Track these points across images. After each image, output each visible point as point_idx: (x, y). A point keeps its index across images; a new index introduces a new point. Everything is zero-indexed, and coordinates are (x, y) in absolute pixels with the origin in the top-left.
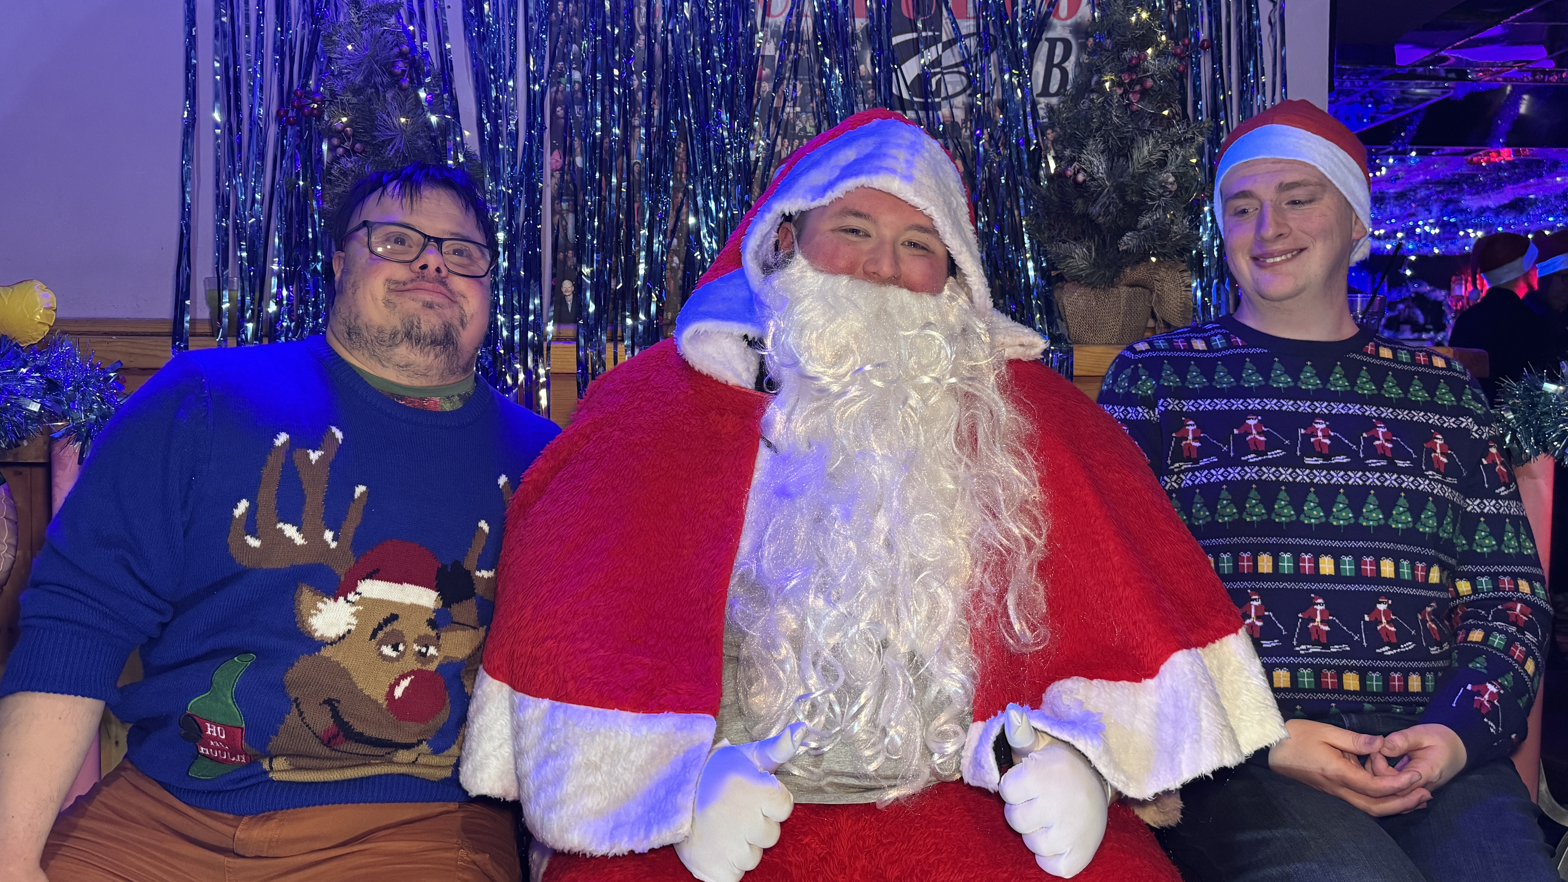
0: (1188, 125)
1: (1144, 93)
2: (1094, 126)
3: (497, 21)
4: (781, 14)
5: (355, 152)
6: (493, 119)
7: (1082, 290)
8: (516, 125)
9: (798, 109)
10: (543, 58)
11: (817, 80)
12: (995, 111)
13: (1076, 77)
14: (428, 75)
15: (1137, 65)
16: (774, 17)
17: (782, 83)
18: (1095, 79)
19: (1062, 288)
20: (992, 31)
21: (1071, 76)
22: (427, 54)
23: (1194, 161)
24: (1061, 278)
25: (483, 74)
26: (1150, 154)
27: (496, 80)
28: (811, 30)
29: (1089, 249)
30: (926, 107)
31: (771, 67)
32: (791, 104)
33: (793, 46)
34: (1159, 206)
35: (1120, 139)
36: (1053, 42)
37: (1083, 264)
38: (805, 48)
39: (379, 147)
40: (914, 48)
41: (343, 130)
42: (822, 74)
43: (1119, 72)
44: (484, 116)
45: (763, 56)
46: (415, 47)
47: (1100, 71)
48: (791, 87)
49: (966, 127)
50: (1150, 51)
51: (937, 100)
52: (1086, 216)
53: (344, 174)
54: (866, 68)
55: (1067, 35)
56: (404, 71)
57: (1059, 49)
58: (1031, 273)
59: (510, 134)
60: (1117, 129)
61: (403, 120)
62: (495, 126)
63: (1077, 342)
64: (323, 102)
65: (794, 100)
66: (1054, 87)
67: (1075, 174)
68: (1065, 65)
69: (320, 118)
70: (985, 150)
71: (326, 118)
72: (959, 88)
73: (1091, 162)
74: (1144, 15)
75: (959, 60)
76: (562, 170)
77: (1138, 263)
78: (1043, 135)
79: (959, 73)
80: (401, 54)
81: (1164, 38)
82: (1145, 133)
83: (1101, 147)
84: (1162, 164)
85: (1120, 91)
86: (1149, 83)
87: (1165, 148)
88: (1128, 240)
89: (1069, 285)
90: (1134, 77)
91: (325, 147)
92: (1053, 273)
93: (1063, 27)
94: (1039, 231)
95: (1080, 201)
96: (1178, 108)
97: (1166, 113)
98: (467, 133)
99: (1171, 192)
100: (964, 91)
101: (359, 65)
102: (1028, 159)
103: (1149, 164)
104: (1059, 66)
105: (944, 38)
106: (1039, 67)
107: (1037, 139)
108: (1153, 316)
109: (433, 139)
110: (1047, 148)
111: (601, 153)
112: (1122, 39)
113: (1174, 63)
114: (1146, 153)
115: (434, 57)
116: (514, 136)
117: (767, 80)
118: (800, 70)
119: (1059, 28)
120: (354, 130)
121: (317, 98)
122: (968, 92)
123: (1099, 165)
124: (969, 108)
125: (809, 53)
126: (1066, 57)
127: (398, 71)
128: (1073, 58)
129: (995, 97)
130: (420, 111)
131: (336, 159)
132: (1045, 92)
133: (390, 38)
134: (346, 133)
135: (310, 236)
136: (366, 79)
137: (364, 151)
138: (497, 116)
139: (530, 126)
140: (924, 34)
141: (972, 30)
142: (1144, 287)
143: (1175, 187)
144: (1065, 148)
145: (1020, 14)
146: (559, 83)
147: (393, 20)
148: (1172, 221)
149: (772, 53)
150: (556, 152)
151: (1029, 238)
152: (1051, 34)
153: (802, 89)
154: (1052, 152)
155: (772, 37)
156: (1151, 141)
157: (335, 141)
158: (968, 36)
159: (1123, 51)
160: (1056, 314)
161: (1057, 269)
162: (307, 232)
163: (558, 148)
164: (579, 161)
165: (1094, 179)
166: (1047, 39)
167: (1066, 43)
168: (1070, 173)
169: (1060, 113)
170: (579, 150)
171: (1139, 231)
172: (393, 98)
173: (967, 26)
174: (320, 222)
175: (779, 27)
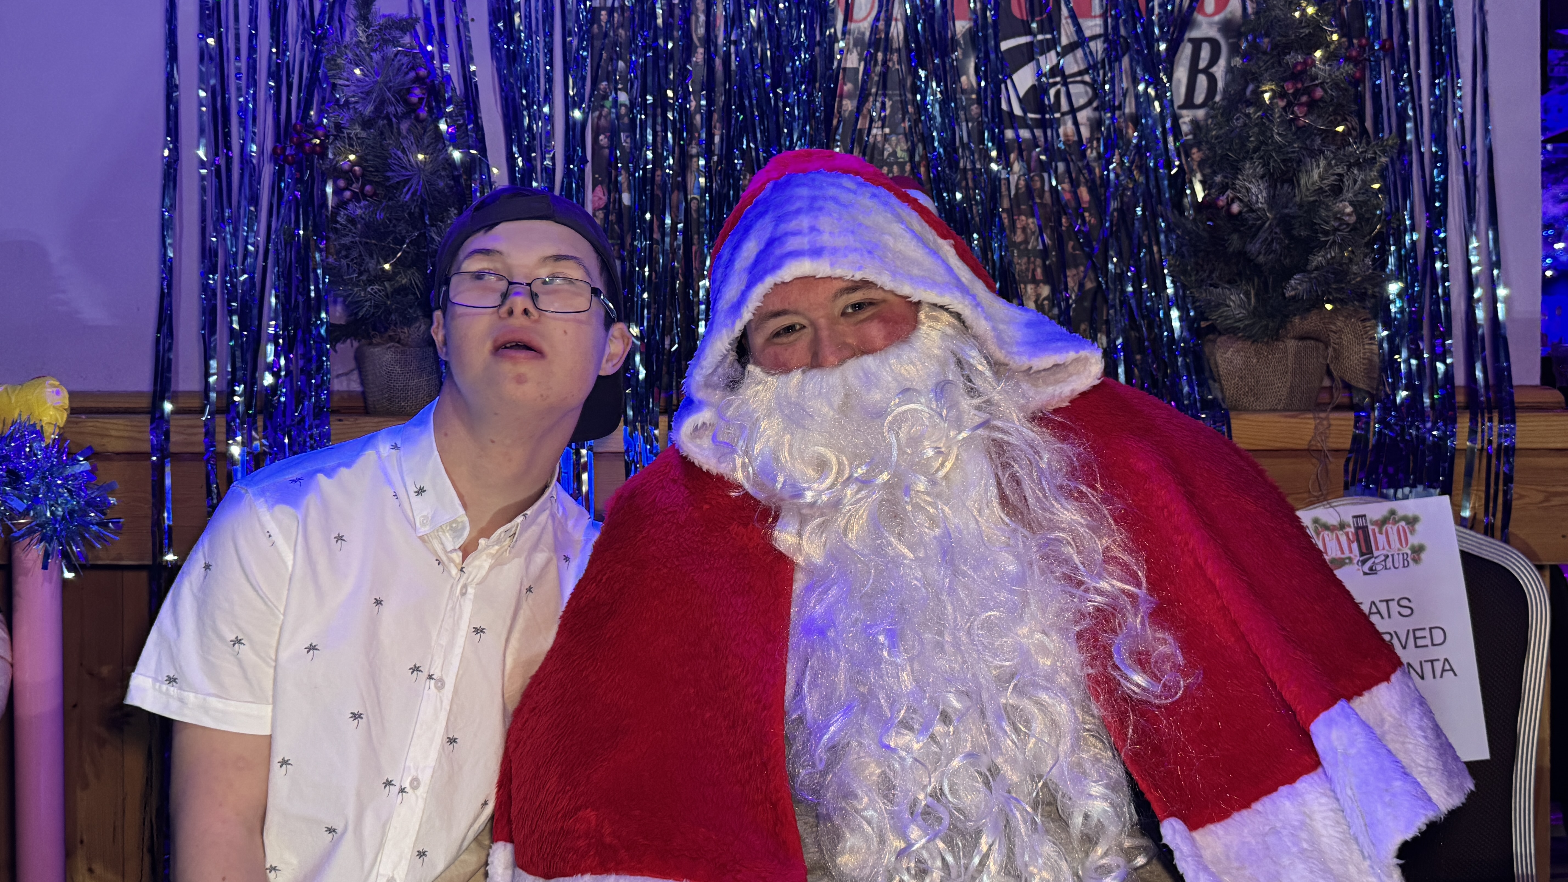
0: (1368, 143)
1: (1312, 105)
2: (1251, 146)
3: (529, 37)
4: (865, 19)
5: (365, 196)
6: (526, 153)
7: (1239, 344)
8: (553, 159)
9: (887, 130)
10: (584, 78)
11: (909, 96)
12: (1127, 127)
13: (1227, 86)
14: (449, 102)
15: (1304, 72)
16: (856, 21)
17: (867, 100)
18: (1251, 87)
19: (1214, 341)
20: (1123, 32)
21: (1220, 85)
22: (447, 78)
23: (1376, 186)
24: (1213, 329)
25: (514, 99)
26: (1322, 178)
27: (529, 107)
28: (901, 37)
29: (1247, 295)
30: (1043, 124)
31: (855, 81)
32: (880, 123)
33: (880, 56)
34: (1334, 242)
35: (1283, 161)
36: (1197, 44)
37: (1239, 313)
38: (895, 57)
39: (391, 190)
40: (1028, 54)
41: (351, 170)
42: (915, 90)
43: (1280, 80)
44: (515, 149)
45: (845, 69)
46: (434, 69)
47: (1257, 80)
48: (878, 105)
49: (1092, 148)
50: (1318, 54)
51: (1057, 115)
52: (1242, 254)
53: (352, 221)
54: (969, 79)
55: (1213, 33)
56: (421, 99)
57: (1205, 52)
58: (1176, 324)
59: (545, 169)
60: (1279, 148)
61: (421, 157)
62: (528, 160)
63: (1235, 409)
64: (327, 137)
65: (883, 120)
66: (1199, 98)
67: (1229, 204)
68: (1214, 70)
69: (323, 155)
70: (1117, 176)
71: (330, 156)
72: (1082, 101)
73: (1248, 190)
74: (1311, 10)
75: (1082, 67)
76: (606, 208)
77: (1308, 310)
78: (1188, 155)
79: (1083, 82)
80: (418, 79)
81: (1335, 37)
82: (1314, 154)
83: (1260, 170)
84: (1337, 190)
85: (1282, 103)
86: (1319, 93)
87: (1339, 170)
88: (1296, 285)
89: (1223, 338)
90: (1299, 86)
91: (329, 190)
92: (1203, 324)
93: (1211, 24)
94: (1184, 272)
95: (1235, 237)
96: (1355, 121)
97: (1340, 129)
98: (495, 171)
99: (1348, 224)
100: (1089, 103)
101: (368, 93)
102: (1170, 185)
103: (1320, 191)
104: (1205, 71)
105: (1064, 41)
106: (1181, 74)
107: (1180, 160)
108: (1329, 373)
109: (456, 179)
110: (1192, 172)
111: (652, 189)
112: (1284, 40)
113: (1348, 68)
114: (1316, 177)
115: (457, 82)
116: (550, 173)
117: (850, 97)
118: (889, 84)
119: (1204, 26)
120: (364, 169)
121: (320, 133)
122: (1095, 104)
123: (1259, 193)
124: (1096, 125)
125: (899, 63)
126: (1213, 61)
127: (414, 100)
128: (1222, 62)
129: (1127, 110)
130: (440, 146)
131: (341, 204)
132: (1189, 103)
133: (405, 60)
134: (354, 172)
135: (313, 294)
136: (378, 110)
137: (375, 194)
138: (530, 148)
139: (568, 160)
140: (1040, 37)
141: (1099, 30)
142: (1317, 339)
143: (1353, 219)
144: (1215, 173)
145: (1157, 10)
146: (603, 106)
147: (407, 39)
148: (1351, 260)
149: (855, 65)
150: (599, 189)
151: (1173, 282)
152: (1195, 34)
153: (892, 106)
154: (1199, 176)
155: (855, 45)
156: (1322, 163)
157: (342, 183)
158: (1094, 38)
159: (1285, 54)
160: (1207, 374)
161: (1207, 319)
162: (309, 291)
163: (601, 183)
164: (626, 198)
165: (1252, 210)
166: (1191, 40)
167: (1214, 44)
168: (1222, 201)
169: (1209, 130)
170: (625, 186)
171: (1310, 272)
172: (409, 131)
173: (1093, 26)
174: (324, 278)
175: (863, 34)
